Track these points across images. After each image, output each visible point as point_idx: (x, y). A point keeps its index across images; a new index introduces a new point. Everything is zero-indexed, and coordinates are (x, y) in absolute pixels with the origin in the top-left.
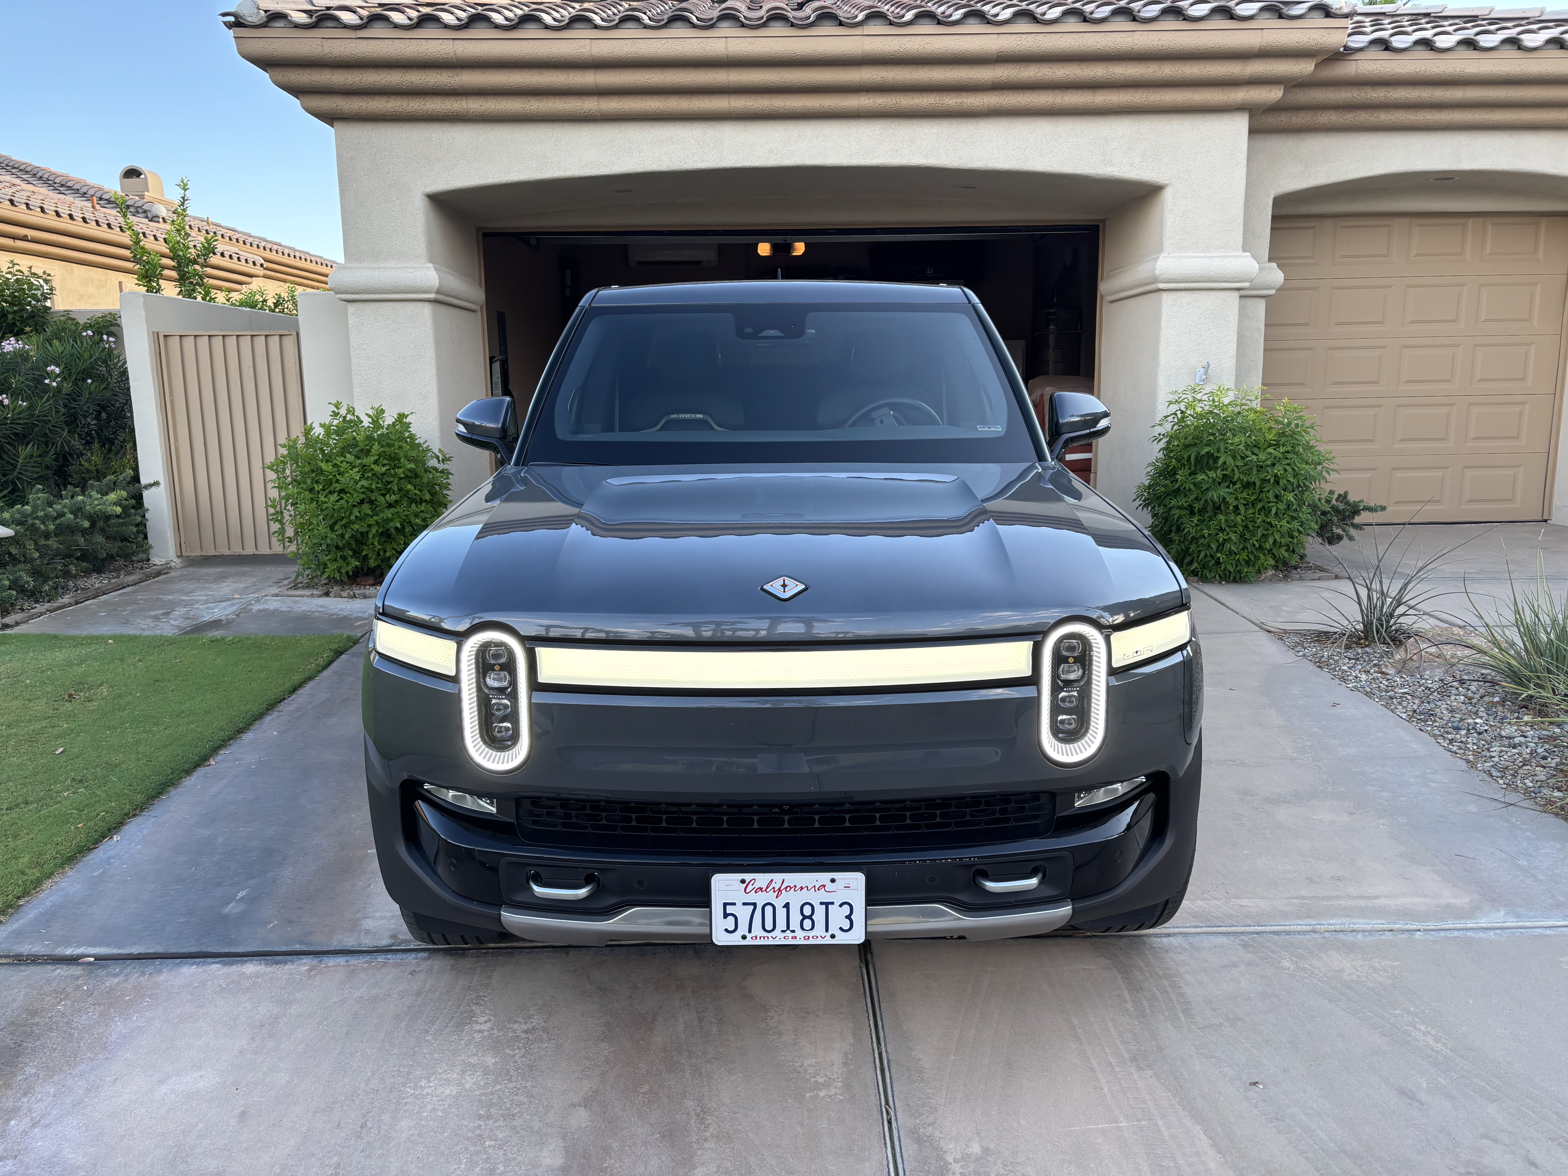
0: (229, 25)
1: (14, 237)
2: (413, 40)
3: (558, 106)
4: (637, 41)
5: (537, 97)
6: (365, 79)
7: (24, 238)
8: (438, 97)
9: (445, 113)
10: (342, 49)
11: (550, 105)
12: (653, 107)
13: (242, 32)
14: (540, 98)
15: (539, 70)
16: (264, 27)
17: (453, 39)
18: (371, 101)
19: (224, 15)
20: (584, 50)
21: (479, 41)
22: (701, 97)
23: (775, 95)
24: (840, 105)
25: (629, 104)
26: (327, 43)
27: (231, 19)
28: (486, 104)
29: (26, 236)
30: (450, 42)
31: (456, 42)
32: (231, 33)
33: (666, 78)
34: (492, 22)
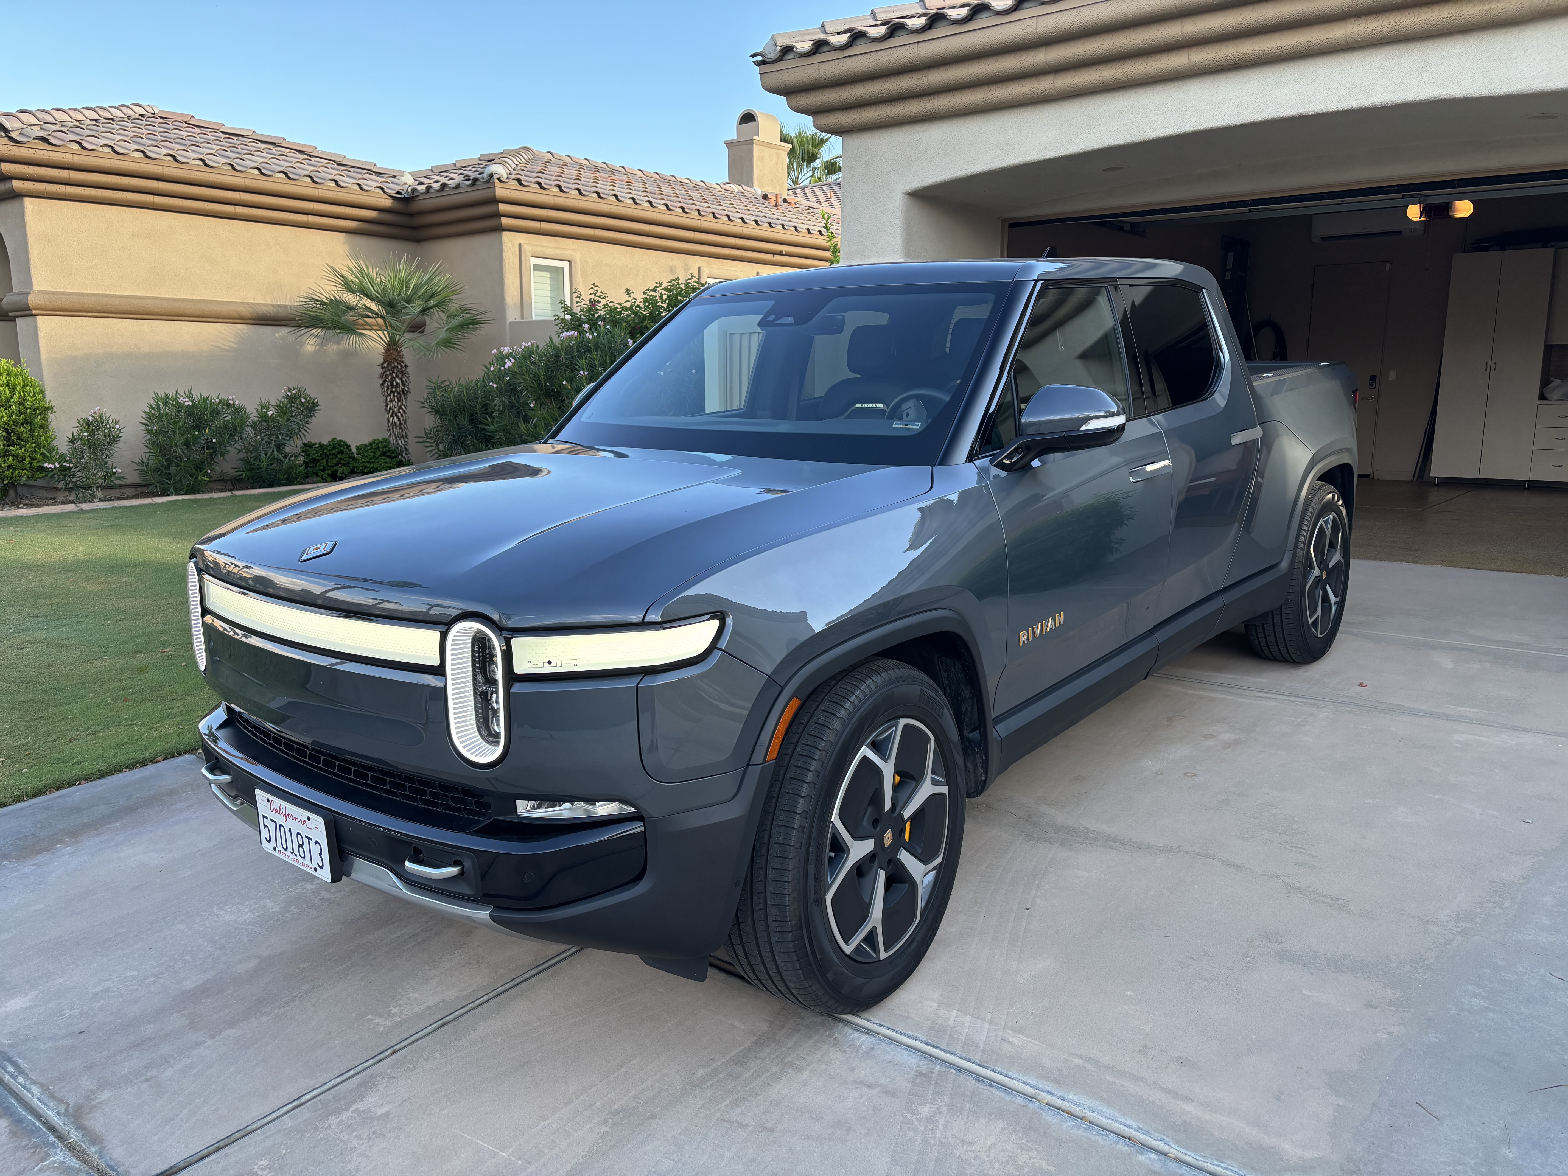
0: (758, 64)
1: (774, 253)
2: (886, 50)
3: (1016, 91)
4: (1082, 9)
5: (998, 85)
6: (854, 93)
7: (780, 253)
8: (915, 100)
9: (921, 113)
10: (833, 70)
11: (1009, 91)
12: (1108, 76)
13: (767, 68)
14: (1000, 85)
15: (995, 58)
16: (780, 61)
17: (918, 42)
18: (863, 112)
19: (753, 56)
20: (1030, 30)
21: (938, 40)
22: (1158, 57)
23: (1242, 40)
24: (1322, 39)
25: (1083, 77)
26: (822, 66)
27: (760, 58)
28: (954, 100)
29: (782, 251)
30: (915, 46)
31: (920, 45)
32: (757, 69)
33: (1116, 43)
34: (948, 19)
